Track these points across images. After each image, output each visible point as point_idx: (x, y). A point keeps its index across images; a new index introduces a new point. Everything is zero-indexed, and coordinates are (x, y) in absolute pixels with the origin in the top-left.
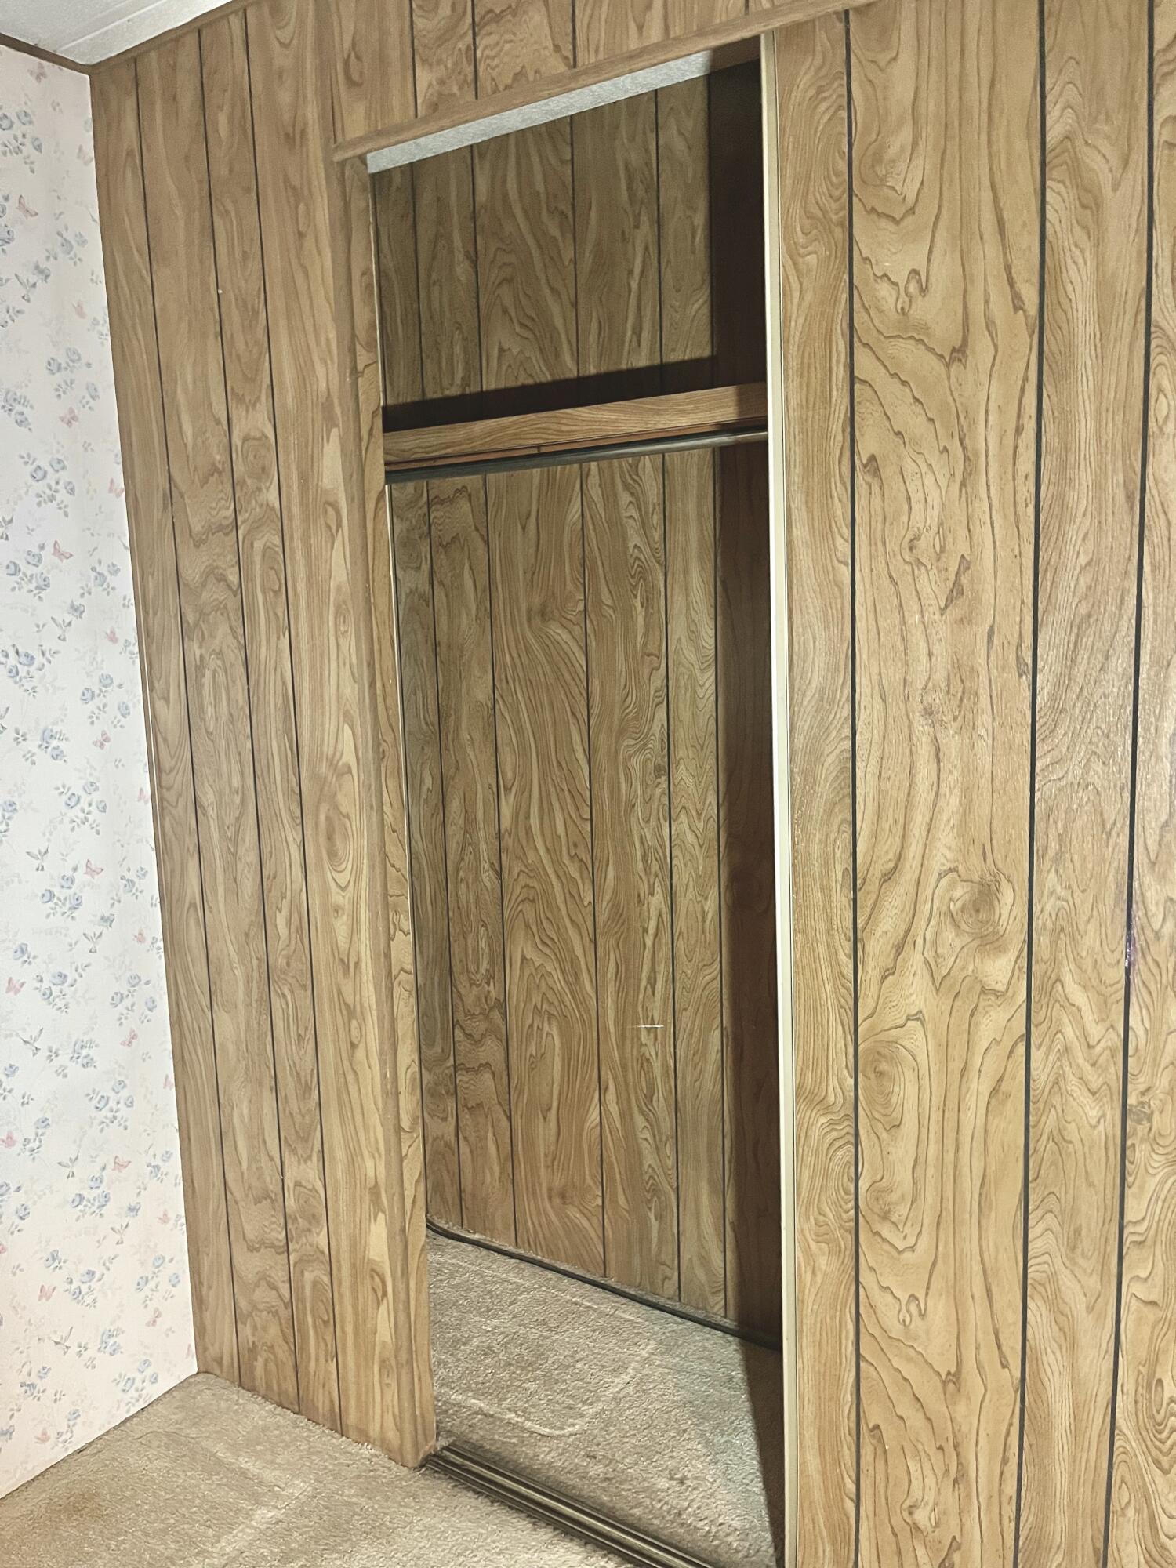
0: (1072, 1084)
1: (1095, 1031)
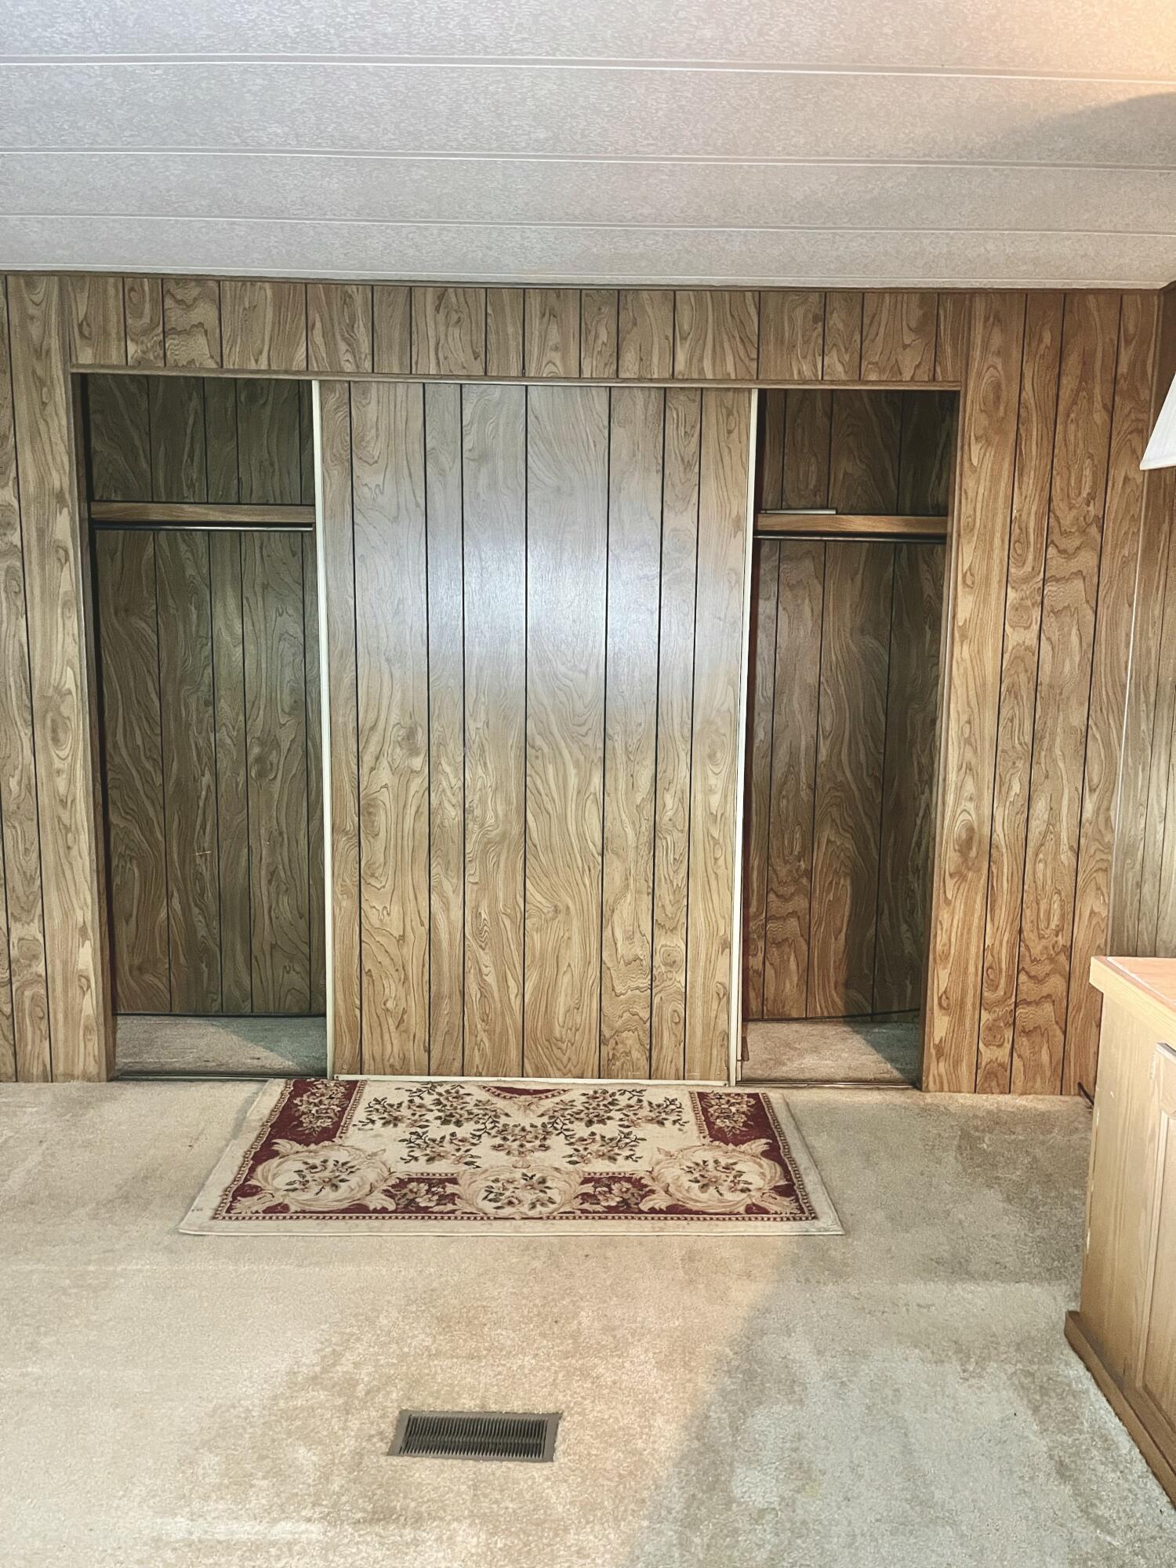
0: (446, 804)
1: (453, 781)
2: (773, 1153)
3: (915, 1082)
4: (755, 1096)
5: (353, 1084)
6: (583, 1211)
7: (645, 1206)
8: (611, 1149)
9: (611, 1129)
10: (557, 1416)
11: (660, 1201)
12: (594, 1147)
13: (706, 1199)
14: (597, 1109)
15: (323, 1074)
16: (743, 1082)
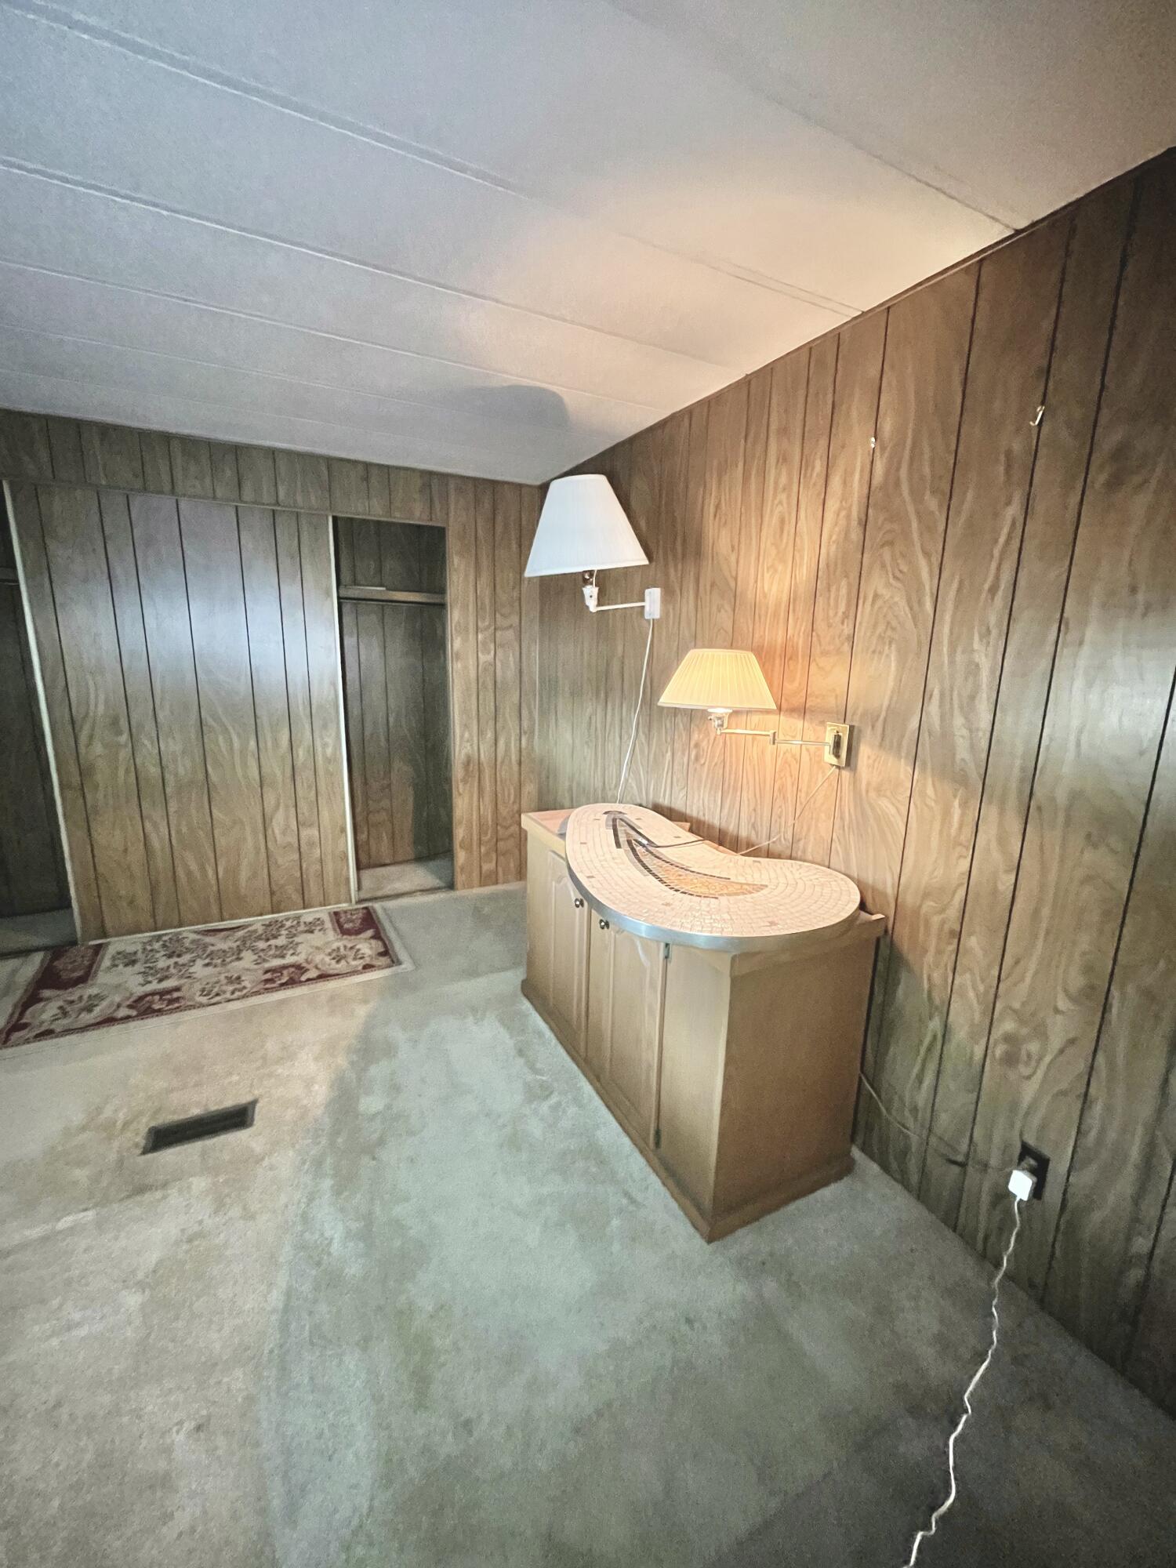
0: (148, 765)
1: (151, 749)
2: (377, 936)
3: (451, 886)
4: (366, 908)
5: (100, 946)
6: (266, 989)
7: (303, 978)
8: (281, 952)
9: (281, 941)
10: (254, 1103)
11: (313, 974)
12: (271, 953)
13: (342, 967)
14: (272, 931)
15: (74, 943)
16: (360, 901)
